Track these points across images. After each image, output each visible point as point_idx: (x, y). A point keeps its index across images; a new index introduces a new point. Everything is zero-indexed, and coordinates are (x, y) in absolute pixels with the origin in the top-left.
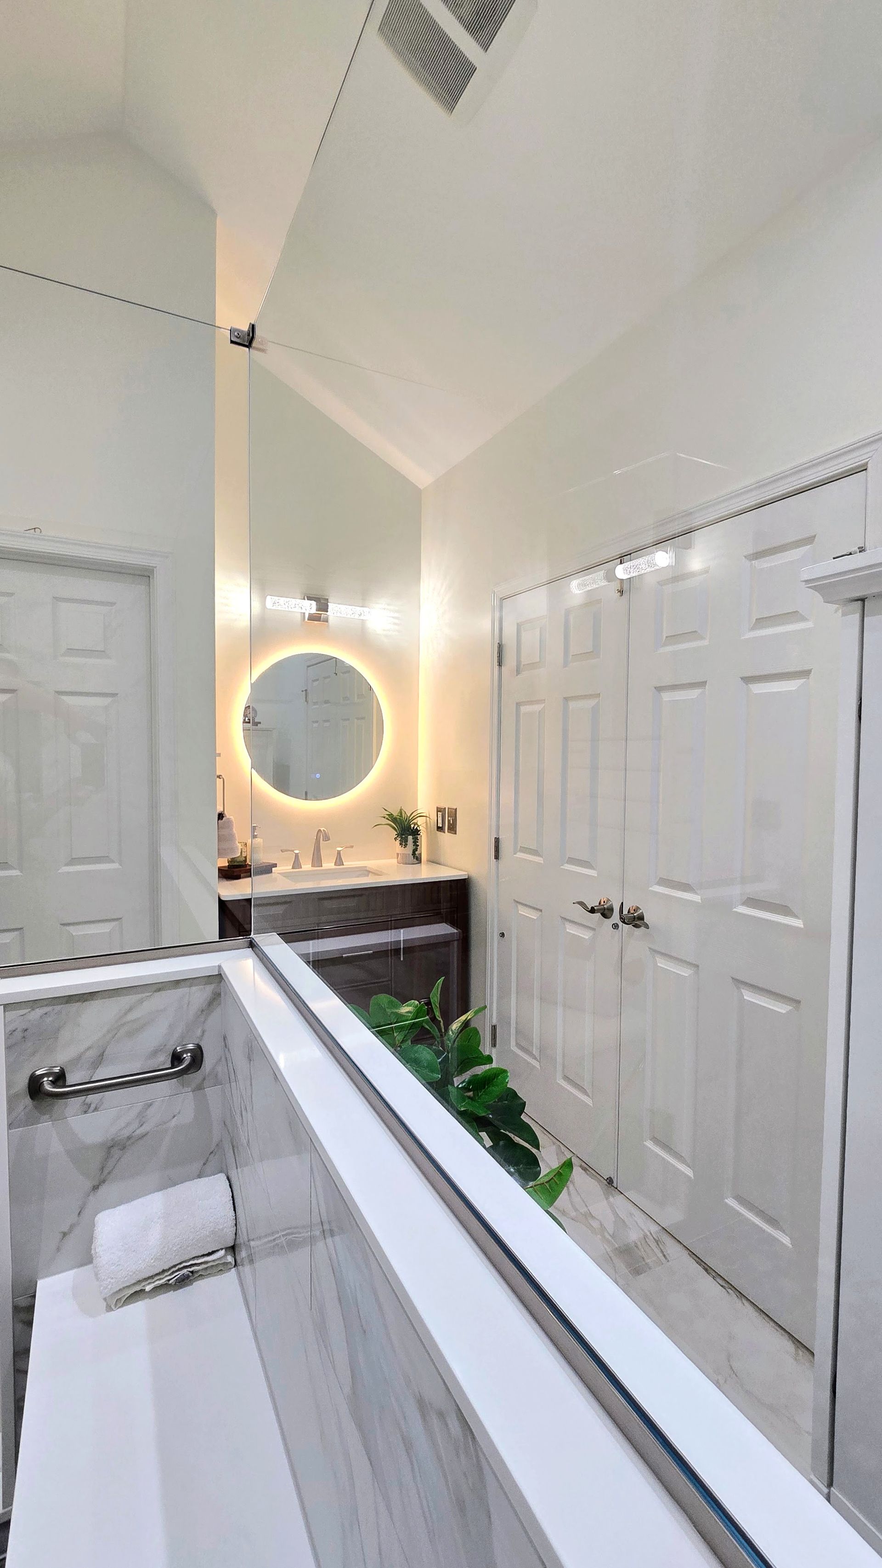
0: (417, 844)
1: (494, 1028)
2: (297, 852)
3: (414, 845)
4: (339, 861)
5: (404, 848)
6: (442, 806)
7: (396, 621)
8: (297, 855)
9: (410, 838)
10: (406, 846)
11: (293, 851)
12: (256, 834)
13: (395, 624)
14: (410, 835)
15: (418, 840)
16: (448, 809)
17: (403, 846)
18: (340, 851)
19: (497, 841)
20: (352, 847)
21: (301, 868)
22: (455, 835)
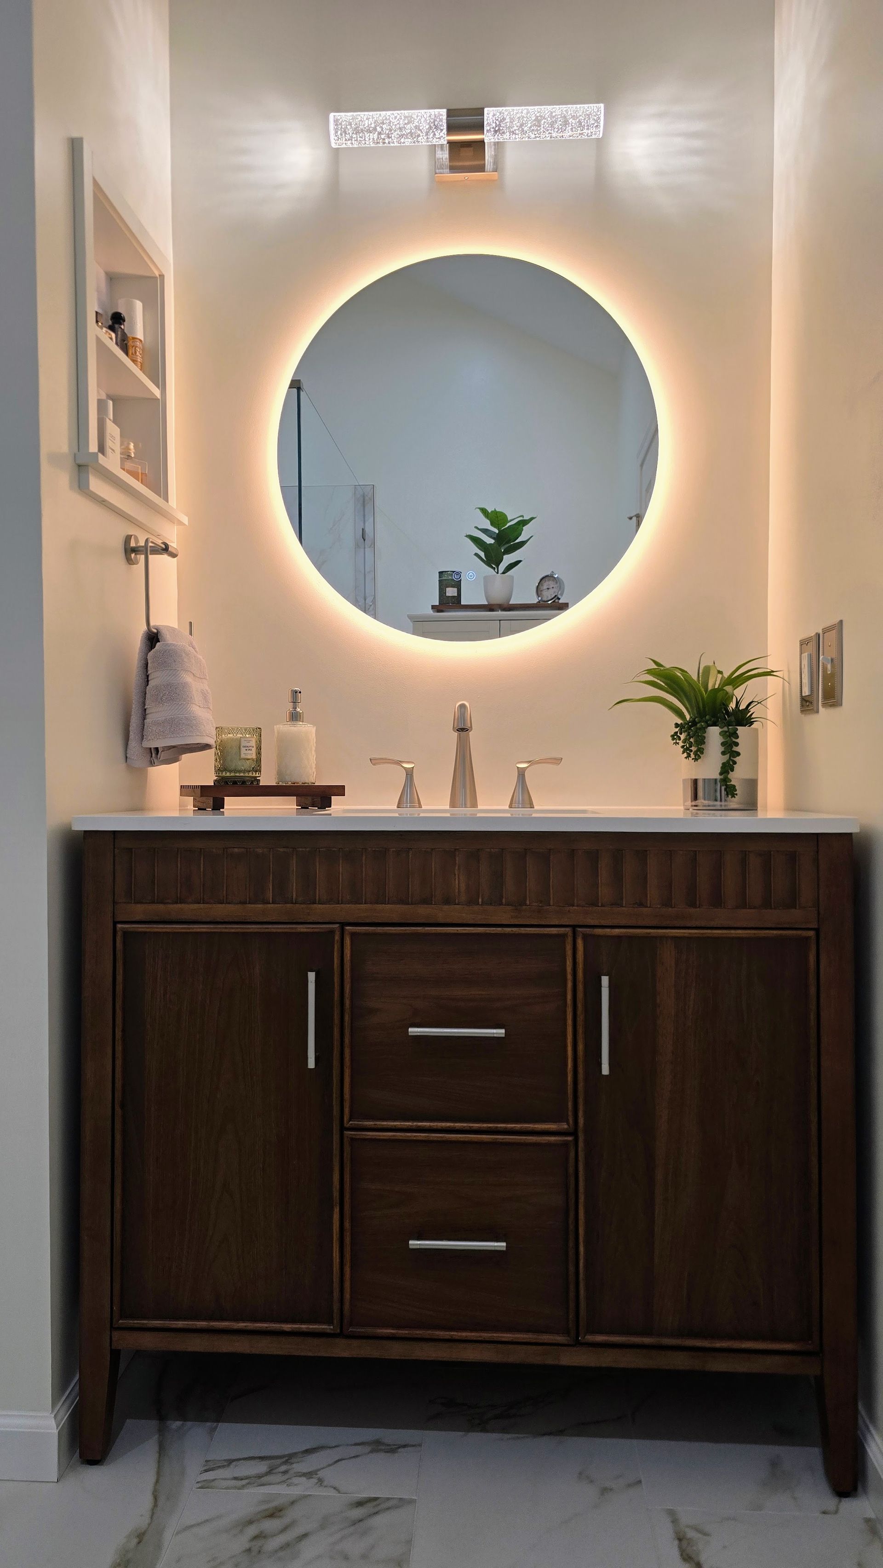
0: (735, 749)
2: (409, 766)
3: (723, 753)
4: (522, 799)
5: (696, 760)
7: (697, 143)
8: (409, 773)
9: (714, 734)
10: (699, 751)
11: (399, 763)
13: (695, 152)
14: (714, 724)
16: (823, 633)
17: (693, 756)
18: (524, 769)
20: (558, 761)
21: (422, 808)
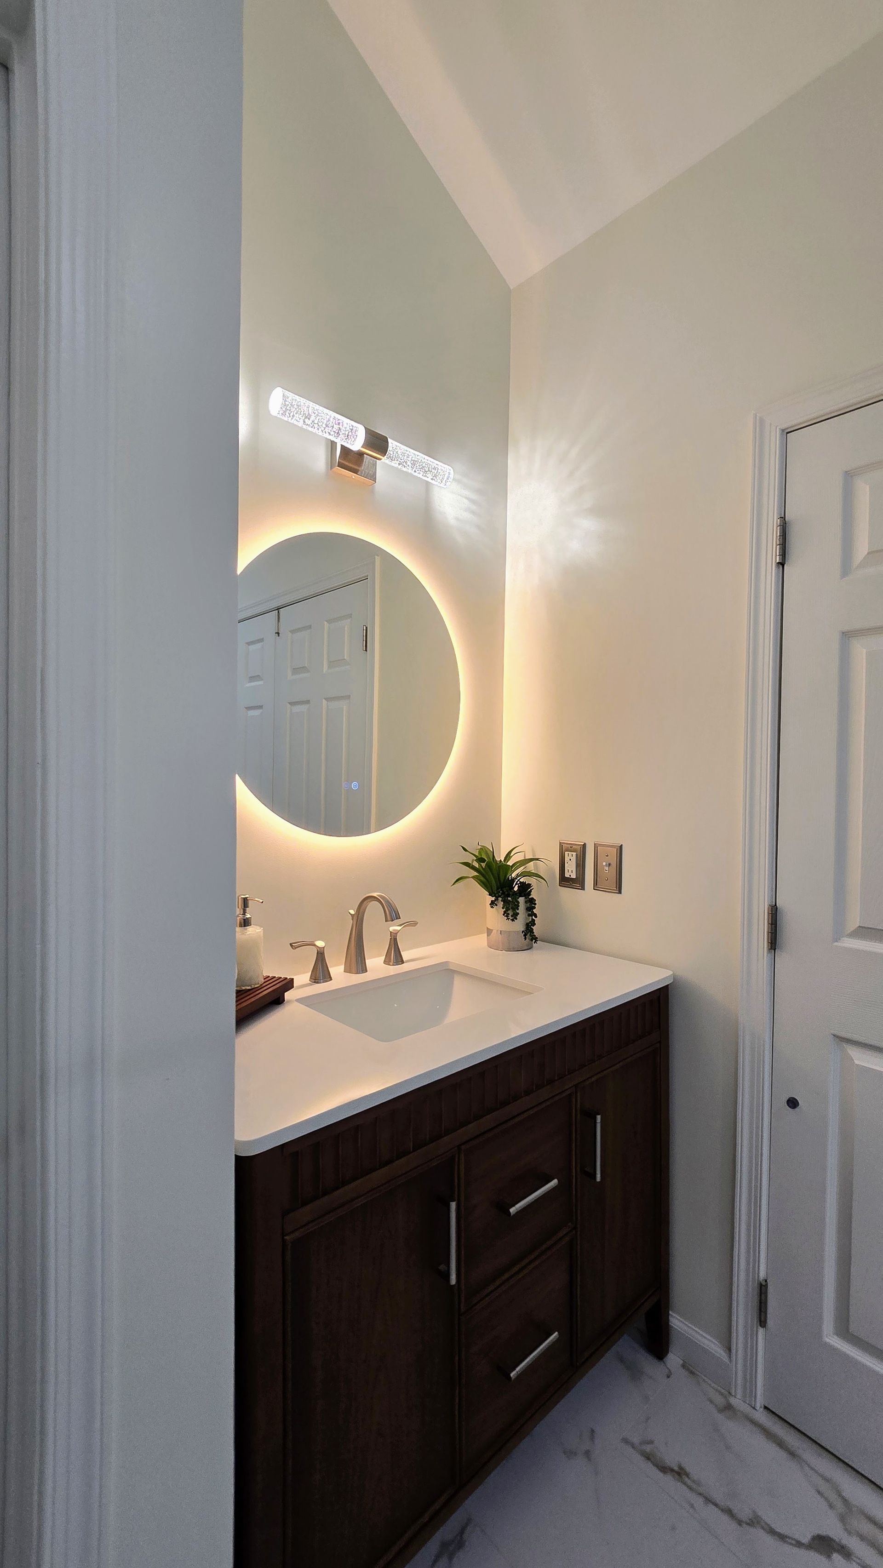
0: (534, 911)
1: (762, 1289)
2: (320, 944)
3: (526, 914)
4: (395, 956)
5: (513, 920)
6: (576, 839)
8: (321, 953)
9: (522, 901)
10: (515, 916)
11: (314, 944)
12: (248, 916)
14: (516, 895)
15: (535, 904)
16: (596, 846)
17: (503, 916)
18: (396, 932)
19: (774, 912)
22: (620, 895)
